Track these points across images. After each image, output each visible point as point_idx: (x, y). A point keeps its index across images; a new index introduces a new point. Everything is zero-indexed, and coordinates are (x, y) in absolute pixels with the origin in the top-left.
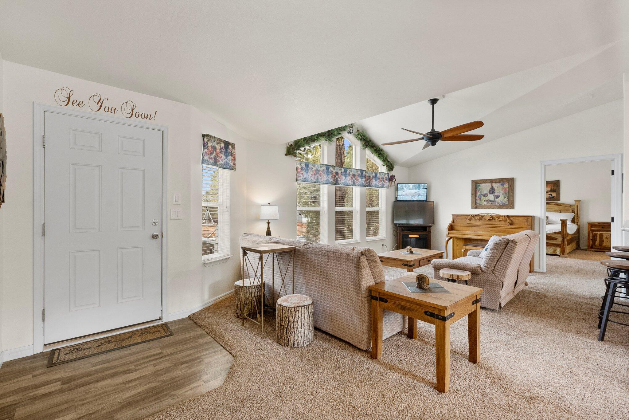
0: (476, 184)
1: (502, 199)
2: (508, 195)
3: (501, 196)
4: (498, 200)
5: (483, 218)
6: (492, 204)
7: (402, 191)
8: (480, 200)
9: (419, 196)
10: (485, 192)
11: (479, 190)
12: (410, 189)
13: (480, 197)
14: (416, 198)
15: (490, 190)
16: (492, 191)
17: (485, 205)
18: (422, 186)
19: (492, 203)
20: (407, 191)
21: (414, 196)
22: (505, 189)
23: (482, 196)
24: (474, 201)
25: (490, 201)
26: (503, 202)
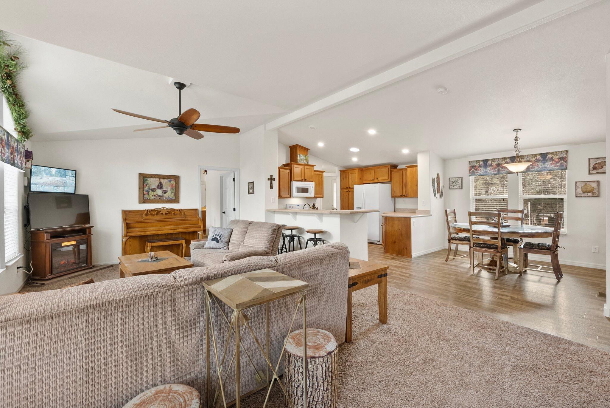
0: (143, 178)
1: (169, 195)
2: (174, 191)
3: (168, 192)
4: (166, 195)
5: (160, 213)
6: (160, 200)
7: (39, 178)
8: (148, 195)
9: (65, 186)
10: (153, 187)
11: (147, 185)
12: (51, 175)
13: (148, 191)
14: (60, 190)
15: (158, 185)
16: (160, 186)
17: (153, 199)
18: (69, 173)
19: (160, 198)
20: (47, 179)
21: (58, 186)
22: (172, 185)
23: (150, 190)
24: (142, 195)
25: (158, 196)
26: (171, 197)
